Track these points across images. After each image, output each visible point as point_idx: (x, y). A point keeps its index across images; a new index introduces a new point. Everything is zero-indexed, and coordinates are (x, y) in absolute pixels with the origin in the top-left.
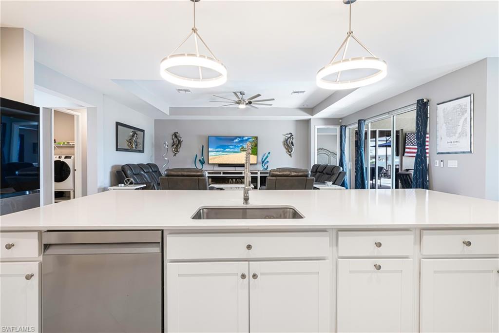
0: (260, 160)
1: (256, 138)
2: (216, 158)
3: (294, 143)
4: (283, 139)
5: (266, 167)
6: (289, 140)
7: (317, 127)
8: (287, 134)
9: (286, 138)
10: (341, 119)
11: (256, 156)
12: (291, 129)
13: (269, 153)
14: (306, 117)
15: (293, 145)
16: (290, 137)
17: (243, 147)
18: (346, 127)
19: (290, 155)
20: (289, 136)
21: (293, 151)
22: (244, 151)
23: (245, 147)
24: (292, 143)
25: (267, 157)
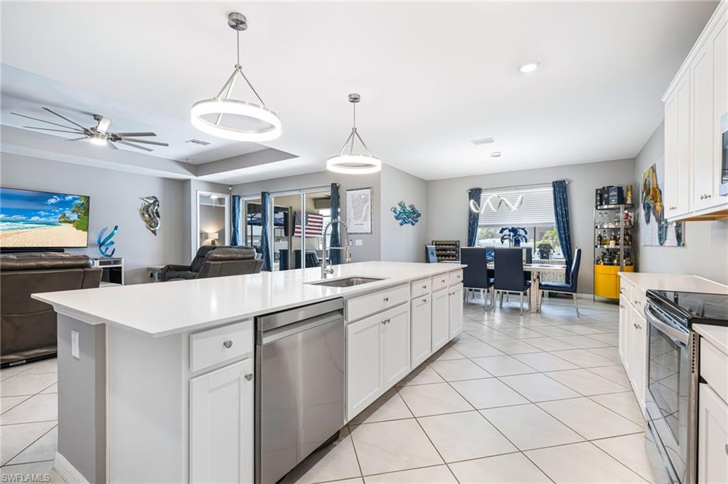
0: (95, 239)
1: (88, 198)
2: (11, 234)
3: (160, 214)
4: (140, 205)
5: (109, 253)
6: (151, 207)
7: (199, 192)
8: (148, 198)
9: (147, 203)
10: (231, 186)
11: (86, 233)
12: (155, 190)
13: (116, 228)
14: (184, 175)
15: (159, 217)
16: (155, 202)
17: (64, 215)
18: (239, 198)
19: (154, 232)
20: (152, 201)
21: (159, 225)
22: (65, 222)
23: (67, 215)
24: (157, 213)
25: (112, 235)
